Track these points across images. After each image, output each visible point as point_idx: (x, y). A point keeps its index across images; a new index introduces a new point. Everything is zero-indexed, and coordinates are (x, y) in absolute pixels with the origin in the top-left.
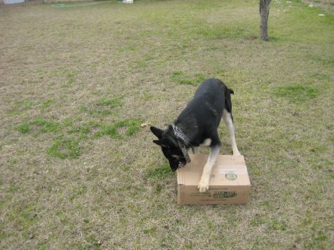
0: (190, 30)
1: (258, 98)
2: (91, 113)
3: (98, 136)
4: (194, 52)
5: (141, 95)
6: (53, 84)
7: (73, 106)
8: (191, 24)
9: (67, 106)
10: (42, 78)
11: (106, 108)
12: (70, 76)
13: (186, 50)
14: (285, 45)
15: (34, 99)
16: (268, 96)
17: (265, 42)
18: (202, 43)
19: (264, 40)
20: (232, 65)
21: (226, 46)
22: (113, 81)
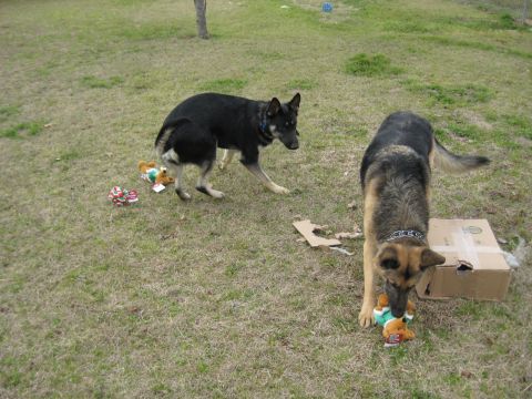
4: (111, 56)
19: (202, 38)
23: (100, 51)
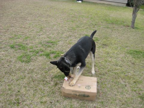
0: (101, 18)
1: (119, 53)
2: (43, 45)
3: (41, 55)
4: (99, 28)
5: (68, 42)
6: (33, 30)
7: (37, 41)
8: (102, 16)
9: (34, 40)
10: (30, 27)
11: (50, 44)
12: (41, 28)
13: (96, 26)
14: (141, 32)
15: (23, 35)
16: (124, 53)
17: (132, 29)
18: (104, 24)
19: (132, 28)
20: (113, 36)
21: (114, 28)
22: (58, 33)
23: (95, 25)
